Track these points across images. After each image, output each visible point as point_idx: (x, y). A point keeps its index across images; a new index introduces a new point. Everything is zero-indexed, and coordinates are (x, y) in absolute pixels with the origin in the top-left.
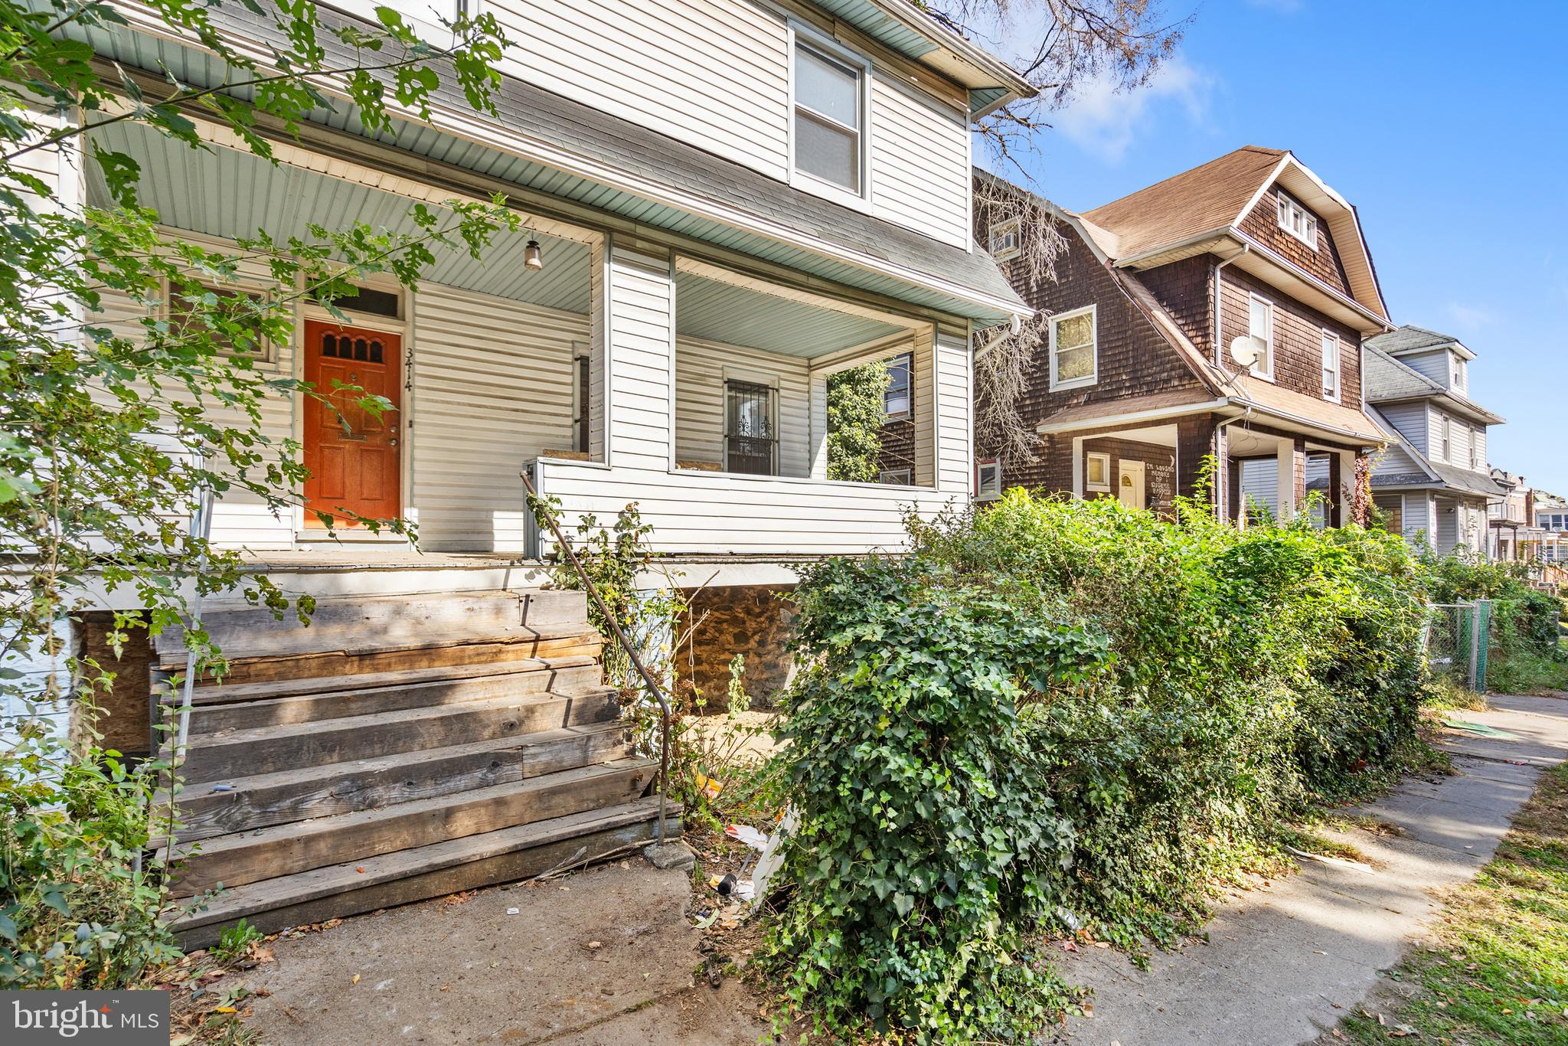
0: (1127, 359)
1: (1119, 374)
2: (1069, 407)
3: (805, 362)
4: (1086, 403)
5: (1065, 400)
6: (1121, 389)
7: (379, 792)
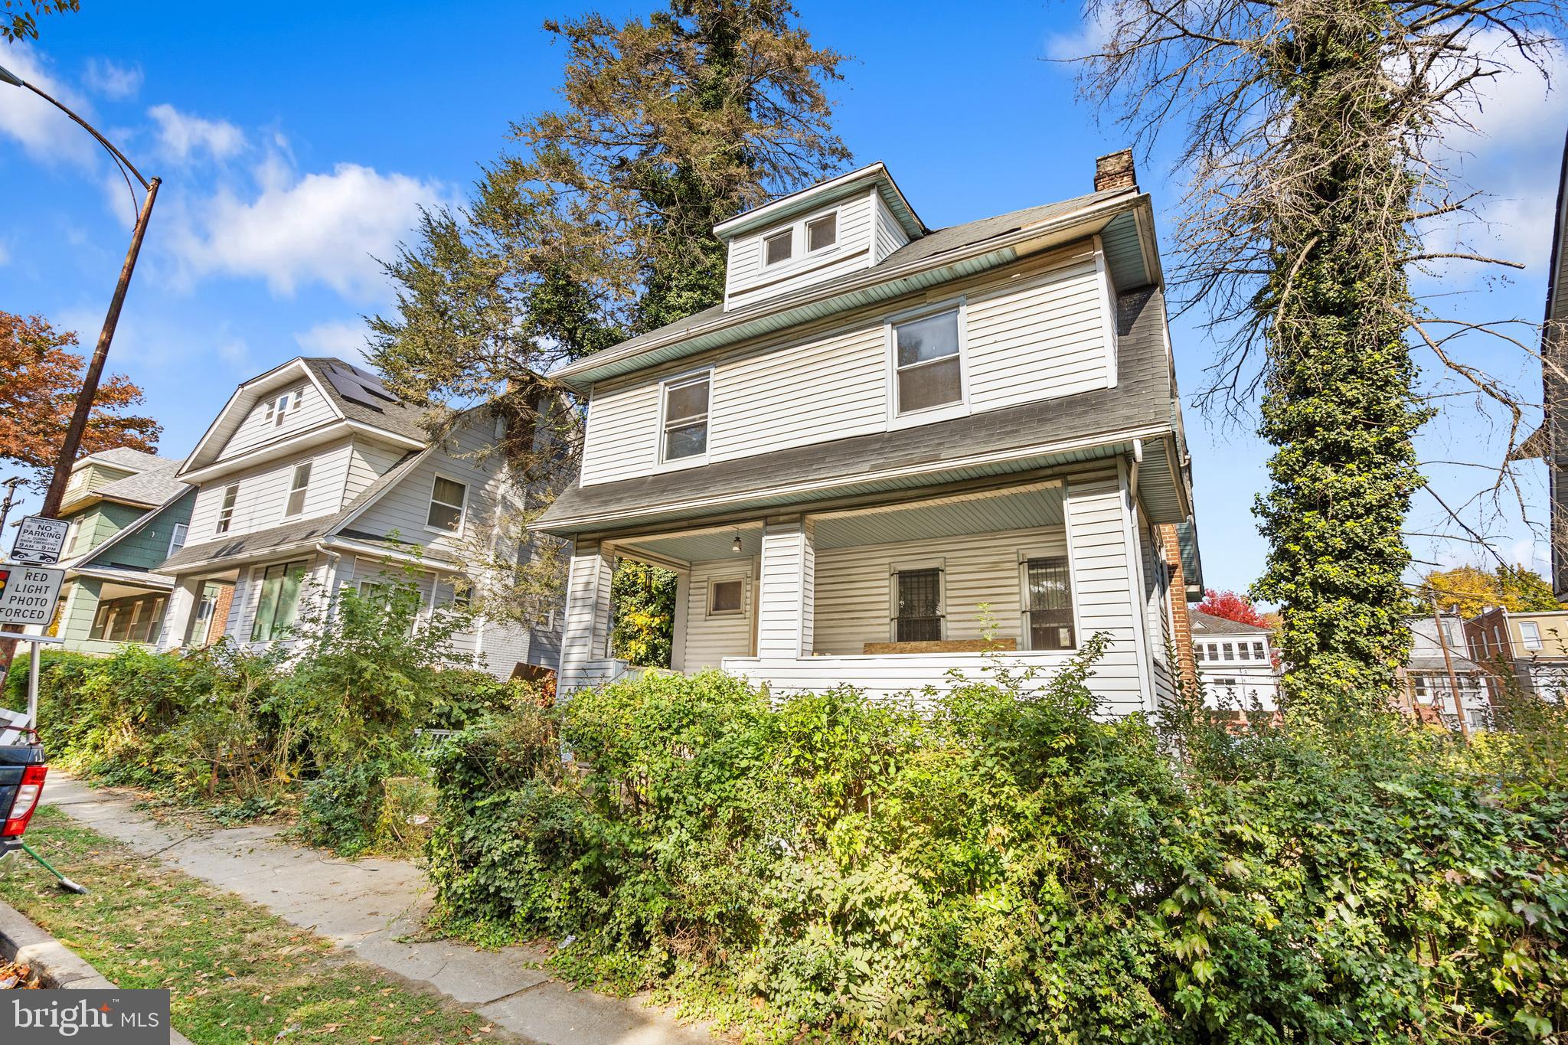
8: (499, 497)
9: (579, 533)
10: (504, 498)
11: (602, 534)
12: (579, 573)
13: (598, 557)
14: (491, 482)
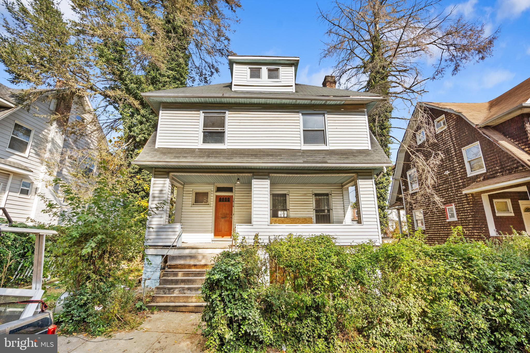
0: (497, 160)
1: (495, 167)
2: (477, 182)
3: (341, 185)
4: (484, 180)
5: (474, 179)
6: (497, 173)
7: (186, 291)
8: (50, 139)
9: (155, 168)
10: (53, 139)
11: (170, 170)
12: (155, 185)
13: (168, 181)
14: (46, 131)
